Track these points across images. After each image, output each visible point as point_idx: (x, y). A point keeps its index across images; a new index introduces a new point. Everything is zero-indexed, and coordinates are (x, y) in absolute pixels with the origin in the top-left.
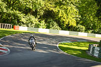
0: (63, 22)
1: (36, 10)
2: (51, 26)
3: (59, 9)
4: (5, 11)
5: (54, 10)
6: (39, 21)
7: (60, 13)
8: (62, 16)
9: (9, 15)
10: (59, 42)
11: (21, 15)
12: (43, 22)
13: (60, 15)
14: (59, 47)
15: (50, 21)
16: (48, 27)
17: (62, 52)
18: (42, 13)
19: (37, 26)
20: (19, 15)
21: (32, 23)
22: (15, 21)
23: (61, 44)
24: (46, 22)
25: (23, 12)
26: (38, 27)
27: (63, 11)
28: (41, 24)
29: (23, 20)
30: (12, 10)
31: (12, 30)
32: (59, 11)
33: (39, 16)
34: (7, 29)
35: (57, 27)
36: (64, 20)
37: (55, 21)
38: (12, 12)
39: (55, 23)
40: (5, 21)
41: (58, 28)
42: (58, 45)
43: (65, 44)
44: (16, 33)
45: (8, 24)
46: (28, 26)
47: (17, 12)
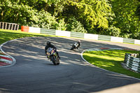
0: (90, 22)
1: (53, 5)
2: (73, 27)
3: (84, 4)
4: (10, 5)
5: (77, 4)
6: (57, 20)
7: (86, 9)
8: (88, 13)
9: (15, 11)
10: (84, 49)
11: (32, 12)
12: (62, 21)
13: (86, 13)
14: (83, 56)
15: (72, 21)
16: (69, 29)
17: (87, 63)
18: (61, 9)
19: (54, 27)
20: (29, 11)
23: (87, 52)
24: (66, 21)
25: (35, 8)
26: (55, 29)
27: (90, 7)
28: (60, 25)
29: (35, 18)
30: (19, 4)
31: (19, 31)
32: (84, 6)
33: (56, 14)
34: (12, 31)
35: (81, 29)
36: (92, 19)
37: (78, 20)
38: (20, 6)
39: (79, 23)
40: (9, 19)
41: (83, 30)
42: (82, 54)
43: (92, 53)
44: (25, 35)
45: (13, 24)
46: (41, 27)
47: (27, 7)
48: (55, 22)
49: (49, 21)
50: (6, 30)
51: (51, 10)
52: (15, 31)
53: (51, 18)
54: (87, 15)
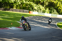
0: (60, 9)
1: (43, 2)
2: (52, 12)
3: (57, 2)
4: (24, 2)
5: (54, 2)
6: (45, 9)
8: (59, 6)
9: (27, 5)
10: (57, 22)
11: (34, 5)
12: (48, 9)
13: (58, 5)
14: (57, 25)
15: (52, 9)
16: (50, 13)
17: (59, 28)
18: (47, 4)
21: (41, 10)
22: (30, 8)
23: (59, 23)
24: (49, 9)
25: (36, 3)
26: (44, 12)
27: (60, 3)
28: (46, 11)
29: (35, 8)
30: (29, 2)
31: (28, 14)
32: (57, 3)
33: (45, 6)
34: (25, 13)
37: (55, 9)
39: (55, 10)
40: (24, 8)
41: (57, 13)
42: (56, 24)
43: (61, 23)
44: (31, 15)
45: (26, 10)
47: (32, 3)
48: (44, 10)
49: (42, 9)
50: (23, 13)
51: (43, 4)
52: (26, 14)
53: (42, 8)
54: (58, 6)
